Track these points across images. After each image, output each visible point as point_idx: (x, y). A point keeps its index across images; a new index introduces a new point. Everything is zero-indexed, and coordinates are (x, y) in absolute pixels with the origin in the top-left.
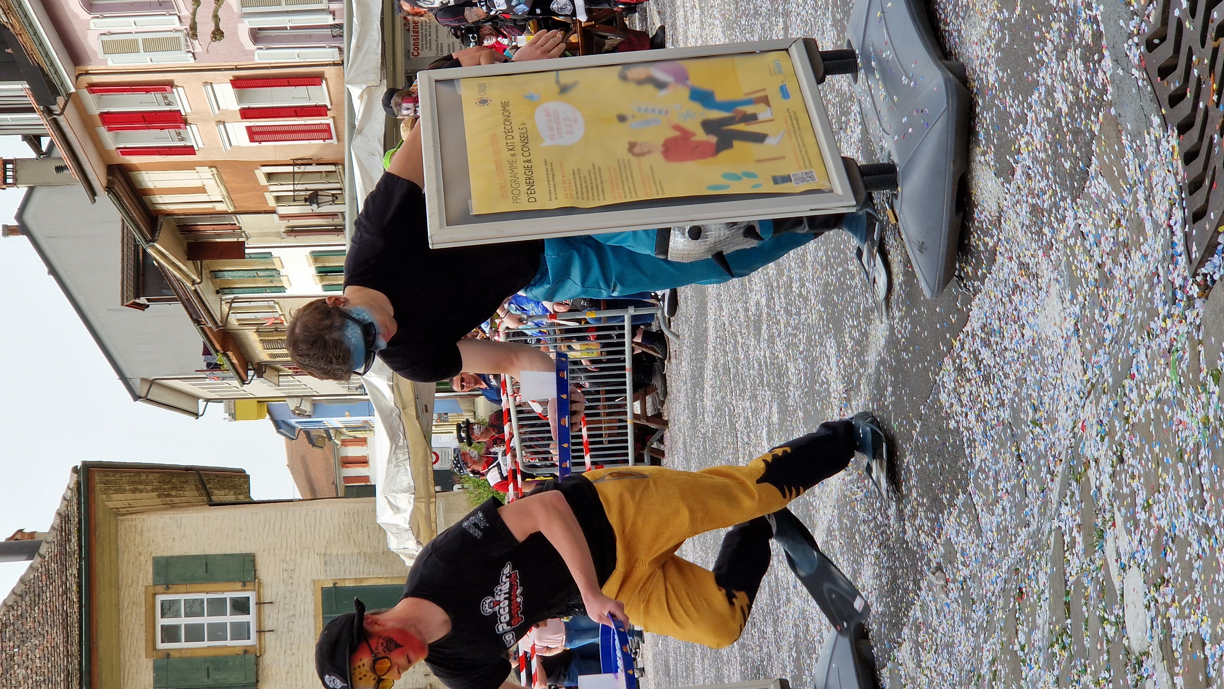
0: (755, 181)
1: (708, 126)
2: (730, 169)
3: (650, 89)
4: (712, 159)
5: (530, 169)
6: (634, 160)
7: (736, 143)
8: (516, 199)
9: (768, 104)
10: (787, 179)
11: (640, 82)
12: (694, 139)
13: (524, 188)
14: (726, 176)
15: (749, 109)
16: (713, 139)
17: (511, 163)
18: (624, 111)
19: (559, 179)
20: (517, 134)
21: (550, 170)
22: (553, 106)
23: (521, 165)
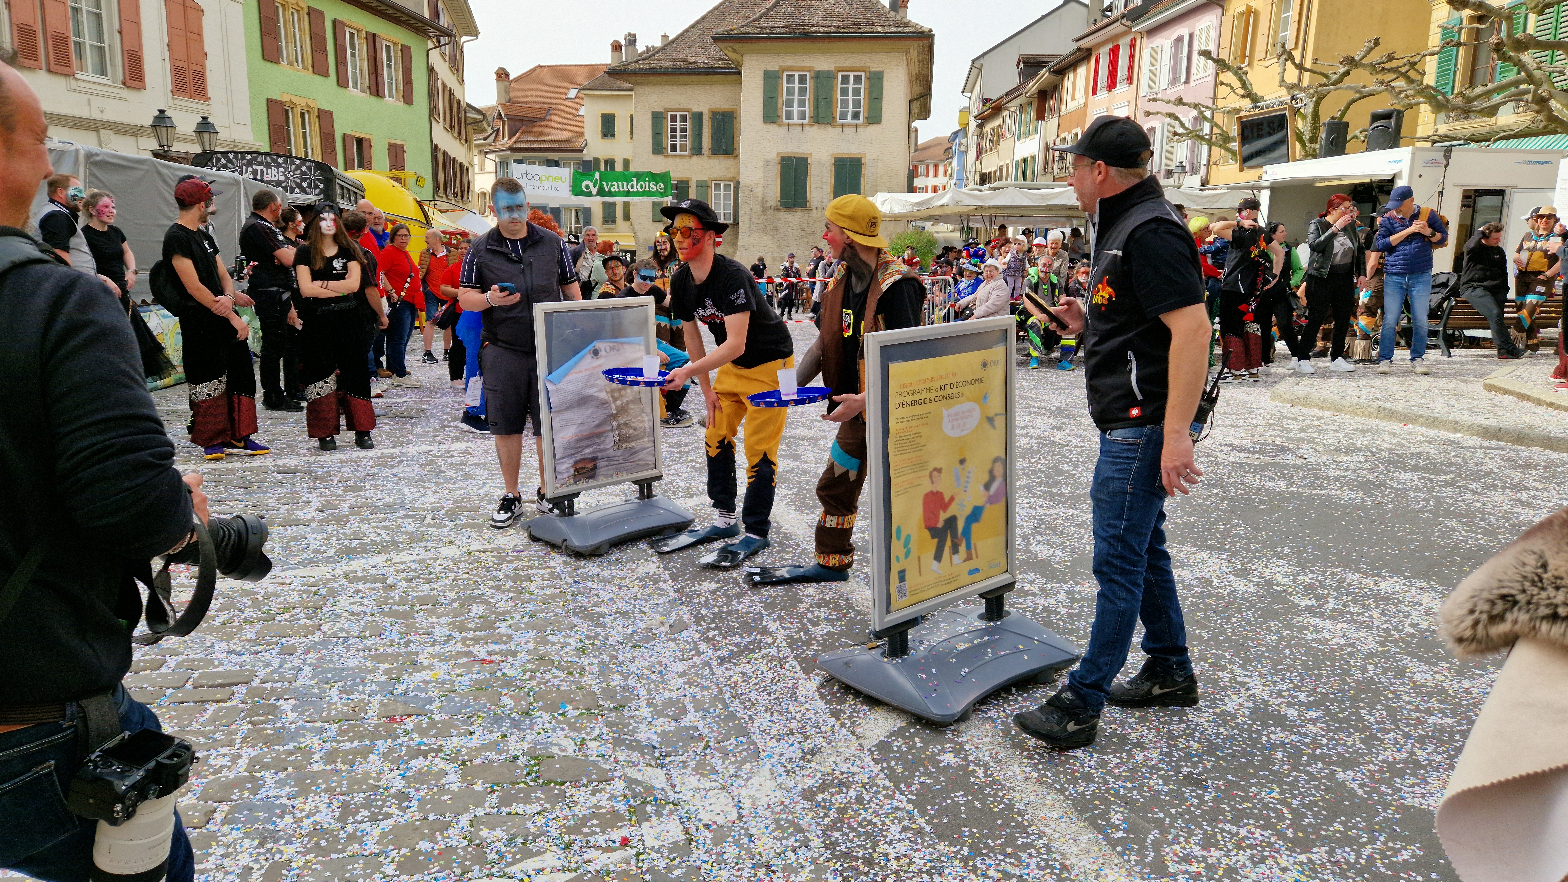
0: (902, 558)
1: (952, 520)
2: (914, 538)
3: (986, 478)
4: (923, 525)
5: (924, 402)
6: (927, 472)
7: (936, 540)
8: (898, 394)
9: (965, 560)
10: (902, 579)
11: (991, 473)
12: (941, 512)
13: (908, 399)
14: (908, 538)
15: (962, 548)
16: (940, 525)
17: (930, 389)
19: (914, 423)
20: (955, 390)
21: (921, 417)
22: (977, 414)
23: (927, 395)
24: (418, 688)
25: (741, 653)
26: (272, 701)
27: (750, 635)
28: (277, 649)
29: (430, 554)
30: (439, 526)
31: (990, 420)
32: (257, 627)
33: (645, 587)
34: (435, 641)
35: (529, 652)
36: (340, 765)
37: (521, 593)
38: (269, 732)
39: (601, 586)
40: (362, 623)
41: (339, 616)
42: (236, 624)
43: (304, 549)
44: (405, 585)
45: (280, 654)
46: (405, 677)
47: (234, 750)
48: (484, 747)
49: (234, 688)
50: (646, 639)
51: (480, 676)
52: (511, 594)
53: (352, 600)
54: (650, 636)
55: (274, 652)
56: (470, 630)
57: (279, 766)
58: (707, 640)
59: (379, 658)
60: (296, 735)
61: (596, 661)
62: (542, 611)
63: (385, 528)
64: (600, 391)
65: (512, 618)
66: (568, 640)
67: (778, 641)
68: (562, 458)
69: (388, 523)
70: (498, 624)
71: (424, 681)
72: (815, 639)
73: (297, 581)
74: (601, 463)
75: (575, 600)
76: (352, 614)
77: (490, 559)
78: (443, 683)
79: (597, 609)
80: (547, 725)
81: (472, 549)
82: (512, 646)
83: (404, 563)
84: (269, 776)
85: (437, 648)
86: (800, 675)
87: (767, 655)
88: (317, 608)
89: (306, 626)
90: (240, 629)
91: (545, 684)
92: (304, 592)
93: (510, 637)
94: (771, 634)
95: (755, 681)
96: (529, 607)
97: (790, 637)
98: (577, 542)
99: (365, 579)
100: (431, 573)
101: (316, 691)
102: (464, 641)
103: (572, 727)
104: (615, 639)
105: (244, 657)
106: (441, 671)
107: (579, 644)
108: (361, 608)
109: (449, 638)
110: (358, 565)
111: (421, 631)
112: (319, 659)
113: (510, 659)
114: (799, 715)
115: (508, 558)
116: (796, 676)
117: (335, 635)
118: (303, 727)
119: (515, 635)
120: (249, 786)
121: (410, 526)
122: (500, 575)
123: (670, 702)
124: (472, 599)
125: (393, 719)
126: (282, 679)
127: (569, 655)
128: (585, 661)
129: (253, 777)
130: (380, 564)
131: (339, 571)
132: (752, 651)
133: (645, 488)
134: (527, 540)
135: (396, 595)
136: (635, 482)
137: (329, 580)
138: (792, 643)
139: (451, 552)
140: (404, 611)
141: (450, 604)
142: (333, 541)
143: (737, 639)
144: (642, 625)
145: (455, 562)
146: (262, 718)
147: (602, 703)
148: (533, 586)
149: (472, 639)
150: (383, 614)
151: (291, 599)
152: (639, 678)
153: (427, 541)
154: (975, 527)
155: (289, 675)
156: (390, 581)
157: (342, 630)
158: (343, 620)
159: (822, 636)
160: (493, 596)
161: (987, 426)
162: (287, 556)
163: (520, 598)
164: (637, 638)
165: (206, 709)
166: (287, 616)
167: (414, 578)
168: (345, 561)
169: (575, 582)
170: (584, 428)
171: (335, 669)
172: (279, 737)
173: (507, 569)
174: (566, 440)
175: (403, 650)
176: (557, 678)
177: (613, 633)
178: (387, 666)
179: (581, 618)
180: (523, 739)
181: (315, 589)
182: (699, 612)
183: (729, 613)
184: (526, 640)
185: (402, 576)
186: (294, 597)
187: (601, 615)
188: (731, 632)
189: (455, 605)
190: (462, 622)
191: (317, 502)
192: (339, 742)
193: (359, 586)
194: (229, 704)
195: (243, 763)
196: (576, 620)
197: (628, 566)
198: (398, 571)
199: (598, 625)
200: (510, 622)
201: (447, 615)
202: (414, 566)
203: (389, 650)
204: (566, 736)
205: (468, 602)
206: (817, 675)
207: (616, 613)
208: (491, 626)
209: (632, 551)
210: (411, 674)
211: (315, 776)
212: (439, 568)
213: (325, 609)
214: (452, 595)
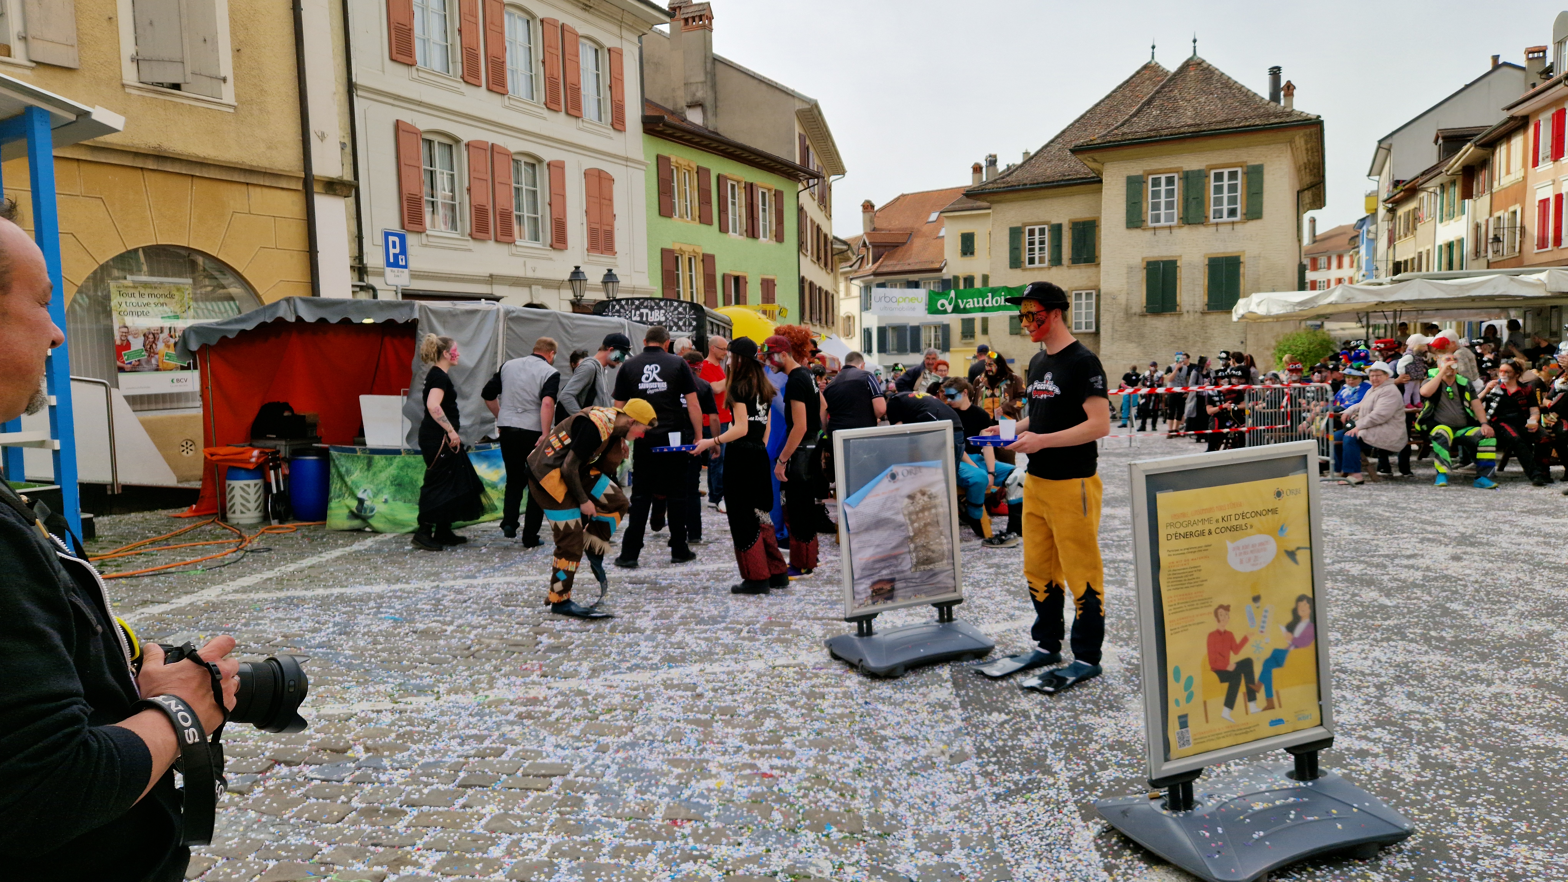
0: (1182, 702)
1: (1246, 664)
2: (1198, 681)
3: (1289, 618)
4: (1208, 667)
5: (1202, 533)
6: (1211, 610)
7: (1226, 685)
8: (1171, 525)
9: (1265, 709)
10: (1183, 724)
11: (1295, 612)
12: (1232, 654)
13: (1182, 531)
14: (1189, 680)
15: (1261, 695)
16: (1231, 667)
17: (1209, 520)
18: (1263, 600)
19: (1190, 556)
20: (1241, 522)
21: (1200, 549)
22: (1272, 547)
23: (1207, 527)
24: (701, 795)
25: (1018, 791)
26: (580, 794)
27: (1030, 773)
28: (594, 747)
29: (739, 667)
30: (752, 639)
31: (1291, 555)
32: (583, 724)
33: (933, 712)
34: (726, 750)
35: (808, 770)
36: (623, 861)
37: (813, 710)
38: (572, 822)
39: (891, 708)
40: (668, 728)
41: (650, 720)
42: (567, 720)
43: (636, 655)
44: (711, 694)
45: (595, 751)
46: (693, 782)
47: (542, 836)
48: (749, 859)
49: (554, 779)
50: (925, 768)
51: (758, 789)
52: (804, 711)
53: (664, 706)
54: (929, 764)
55: (591, 749)
56: (759, 742)
57: (573, 855)
58: (986, 774)
59: (675, 763)
60: (591, 828)
61: (869, 785)
62: (828, 730)
63: (706, 639)
64: (897, 513)
65: (799, 734)
66: (848, 761)
67: (1060, 783)
68: (860, 579)
69: (708, 634)
70: (785, 739)
71: (709, 790)
72: (1100, 784)
73: (623, 685)
74: (898, 585)
75: (863, 722)
76: (661, 719)
77: (791, 675)
78: (724, 792)
79: (882, 732)
80: (810, 845)
81: (777, 663)
82: (793, 762)
83: (715, 674)
84: (564, 863)
85: (727, 757)
86: (1078, 821)
87: (1045, 796)
88: (634, 711)
89: (622, 727)
90: (569, 725)
91: (816, 803)
92: (626, 695)
93: (793, 753)
94: (1053, 774)
95: (1028, 823)
96: (817, 725)
97: (1072, 779)
98: (872, 663)
99: (678, 687)
100: (736, 685)
101: (616, 788)
102: (751, 753)
103: (834, 850)
104: (893, 763)
105: (567, 752)
106: (725, 780)
107: (858, 766)
108: (670, 714)
109: (739, 749)
110: (676, 673)
111: (715, 740)
112: (625, 759)
113: (789, 774)
114: (1069, 865)
115: (808, 675)
116: (1073, 822)
117: (643, 737)
118: (599, 821)
119: (799, 751)
120: (546, 870)
121: (727, 638)
122: (798, 690)
123: (937, 836)
124: (766, 713)
125: (674, 822)
126: (593, 774)
127: (845, 777)
128: (858, 784)
129: (551, 862)
130: (695, 673)
131: (658, 678)
132: (1030, 791)
133: (945, 610)
134: (829, 658)
135: (701, 703)
136: (934, 605)
137: (648, 686)
138: (1075, 786)
139: (758, 665)
140: (706, 720)
141: (746, 716)
142: (660, 649)
143: (1016, 776)
144: (923, 752)
145: (760, 675)
146: (568, 809)
147: (866, 828)
148: (825, 704)
149: (758, 752)
150: (688, 721)
151: (614, 701)
152: (911, 807)
153: (739, 653)
154: (1276, 672)
155: (598, 770)
156: (699, 690)
157: (649, 733)
158: (653, 724)
159: (1108, 781)
160: (786, 711)
161: (1287, 561)
162: (620, 661)
163: (809, 715)
164: (915, 765)
165: (528, 796)
166: (608, 717)
167: (721, 688)
168: (666, 668)
169: (866, 703)
170: (879, 550)
171: (635, 770)
172: (580, 828)
173: (805, 685)
174: (863, 561)
175: (697, 757)
176: (829, 799)
177: (892, 757)
178: (680, 770)
179: (864, 740)
180: (785, 856)
181: (635, 693)
182: (982, 744)
183: (1013, 748)
184: (807, 757)
185: (710, 686)
186: (617, 700)
187: (885, 738)
188: (1010, 767)
189: (751, 717)
190: (753, 735)
191: (654, 612)
192: (626, 838)
193: (671, 693)
194: (546, 793)
195: (546, 848)
196: (858, 742)
197: (921, 690)
198: (707, 681)
199: (881, 749)
200: (797, 738)
201: (741, 727)
202: (724, 677)
203: (685, 756)
204: (826, 858)
205: (762, 715)
206: (1096, 823)
207: (900, 737)
208: (778, 740)
209: (927, 675)
210: (698, 781)
211: (600, 867)
212: (744, 681)
213: (640, 712)
214: (749, 708)
